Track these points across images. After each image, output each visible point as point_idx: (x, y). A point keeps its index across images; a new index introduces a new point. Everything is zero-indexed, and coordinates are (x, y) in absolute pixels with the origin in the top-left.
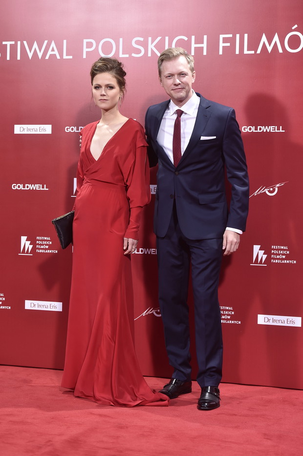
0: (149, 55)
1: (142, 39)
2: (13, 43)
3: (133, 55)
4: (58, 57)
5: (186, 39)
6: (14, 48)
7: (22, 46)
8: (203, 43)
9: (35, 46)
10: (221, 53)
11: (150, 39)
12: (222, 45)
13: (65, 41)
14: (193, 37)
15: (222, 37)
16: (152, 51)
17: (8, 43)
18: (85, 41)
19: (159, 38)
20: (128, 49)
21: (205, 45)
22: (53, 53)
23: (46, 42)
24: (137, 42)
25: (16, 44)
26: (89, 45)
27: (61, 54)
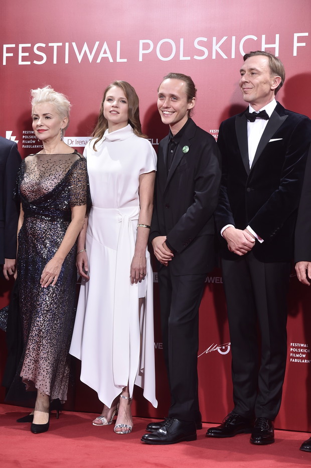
0: (214, 57)
1: (205, 39)
2: (60, 44)
3: (196, 57)
4: (111, 60)
5: (255, 38)
6: (61, 50)
7: (71, 47)
8: (274, 43)
9: (85, 48)
10: (295, 54)
11: (214, 39)
12: (296, 45)
13: (119, 43)
14: (264, 37)
15: (296, 35)
16: (217, 53)
17: (55, 45)
18: (141, 42)
19: (225, 38)
20: (190, 50)
21: (276, 46)
22: (105, 55)
23: (97, 43)
24: (200, 43)
25: (64, 46)
26: (146, 46)
27: (114, 57)
